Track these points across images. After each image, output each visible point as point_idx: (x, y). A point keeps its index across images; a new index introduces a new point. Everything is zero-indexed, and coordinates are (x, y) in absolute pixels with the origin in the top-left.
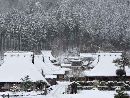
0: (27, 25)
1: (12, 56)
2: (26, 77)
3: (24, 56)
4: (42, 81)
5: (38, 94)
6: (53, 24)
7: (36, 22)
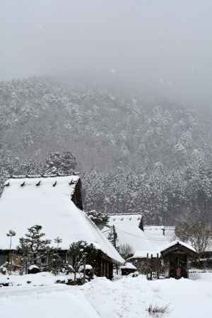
0: (138, 190)
1: (22, 185)
2: (31, 230)
3: (54, 186)
4: (83, 244)
5: (58, 282)
6: (178, 187)
7: (151, 185)
